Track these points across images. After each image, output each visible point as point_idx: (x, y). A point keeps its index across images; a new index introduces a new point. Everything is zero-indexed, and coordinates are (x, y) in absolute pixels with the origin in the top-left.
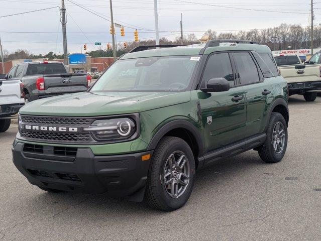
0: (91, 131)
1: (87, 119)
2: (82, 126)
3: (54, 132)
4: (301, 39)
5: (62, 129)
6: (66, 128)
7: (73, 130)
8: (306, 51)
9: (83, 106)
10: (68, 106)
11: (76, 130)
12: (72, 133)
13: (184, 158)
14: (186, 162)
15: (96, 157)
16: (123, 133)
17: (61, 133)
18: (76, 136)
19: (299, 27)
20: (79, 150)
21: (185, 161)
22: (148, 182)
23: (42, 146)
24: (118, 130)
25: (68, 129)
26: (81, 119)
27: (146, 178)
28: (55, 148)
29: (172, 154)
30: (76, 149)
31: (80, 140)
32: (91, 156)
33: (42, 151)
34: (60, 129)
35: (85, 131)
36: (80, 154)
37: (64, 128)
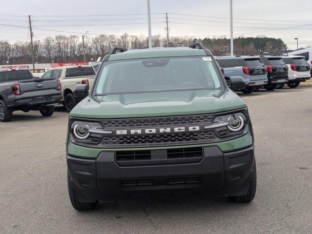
3: (168, 133)
4: (9, 55)
5: (180, 129)
6: (184, 128)
7: (194, 128)
8: (25, 67)
11: (198, 128)
12: (192, 133)
15: (225, 154)
16: (234, 128)
18: (197, 135)
19: (6, 43)
20: (204, 149)
23: (149, 151)
24: (229, 127)
25: (187, 129)
28: (169, 150)
30: (200, 148)
31: (202, 138)
33: (149, 157)
34: (176, 130)
36: (207, 153)
37: (182, 128)
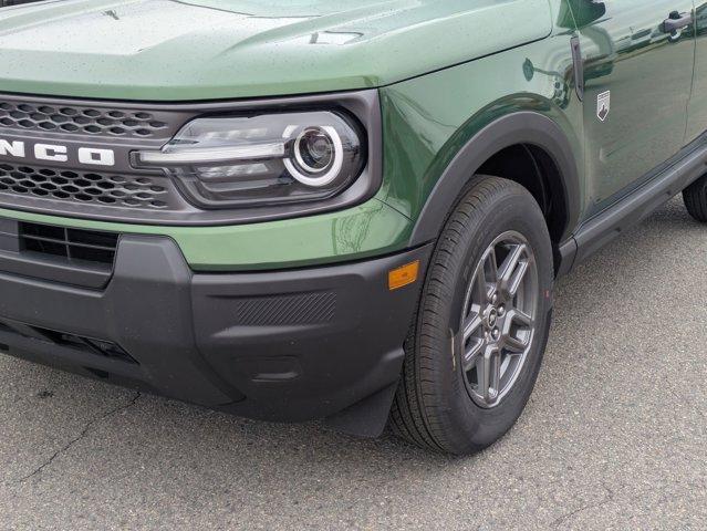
0: (171, 165)
1: (157, 116)
2: (134, 141)
3: (17, 160)
5: (50, 152)
6: (63, 149)
7: (96, 156)
9: (132, 51)
10: (70, 49)
11: (107, 158)
12: (94, 173)
13: (523, 256)
14: (528, 268)
15: (198, 279)
16: (309, 174)
17: (47, 169)
18: (112, 186)
20: (123, 243)
21: (524, 265)
22: (407, 367)
24: (287, 162)
25: (72, 152)
26: (130, 115)
27: (401, 352)
28: (25, 227)
29: (490, 249)
30: (112, 238)
31: (129, 200)
32: (178, 274)
34: (40, 151)
35: (147, 163)
36: (129, 260)
37: (57, 148)
